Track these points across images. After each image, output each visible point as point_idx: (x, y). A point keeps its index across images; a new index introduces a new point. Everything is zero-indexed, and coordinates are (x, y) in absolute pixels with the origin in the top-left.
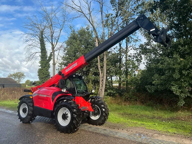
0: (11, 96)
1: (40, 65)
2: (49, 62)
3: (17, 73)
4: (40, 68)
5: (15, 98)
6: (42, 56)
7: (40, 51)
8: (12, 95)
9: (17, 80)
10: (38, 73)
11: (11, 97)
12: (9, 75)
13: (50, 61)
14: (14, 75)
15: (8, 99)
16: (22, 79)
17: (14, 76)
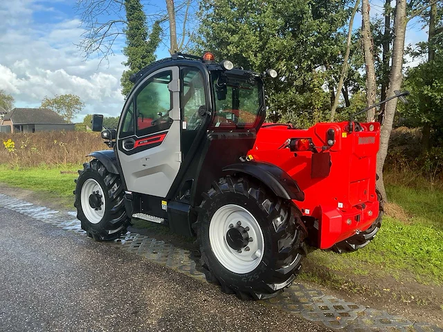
0: (49, 154)
1: (126, 59)
2: (152, 51)
3: (63, 98)
4: (127, 69)
5: (62, 159)
6: (131, 29)
7: (124, 14)
8: (52, 150)
9: (63, 113)
10: (123, 85)
11: (51, 157)
12: (44, 102)
13: (155, 47)
14: (55, 102)
15: (43, 163)
16: (76, 110)
17: (56, 105)
